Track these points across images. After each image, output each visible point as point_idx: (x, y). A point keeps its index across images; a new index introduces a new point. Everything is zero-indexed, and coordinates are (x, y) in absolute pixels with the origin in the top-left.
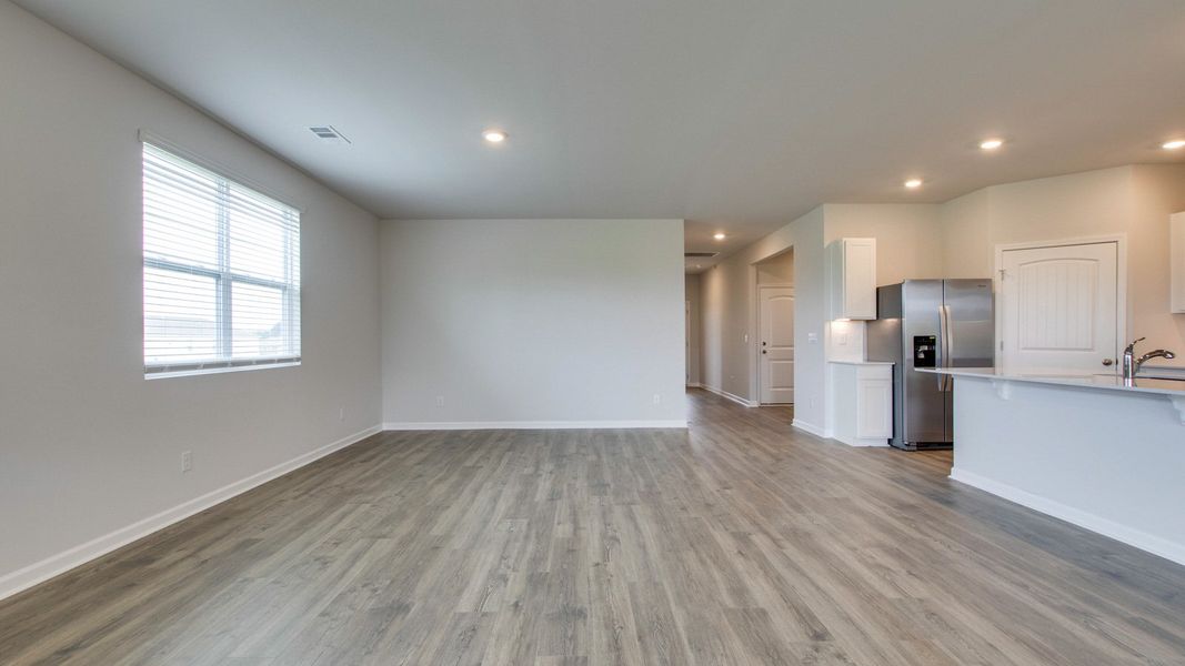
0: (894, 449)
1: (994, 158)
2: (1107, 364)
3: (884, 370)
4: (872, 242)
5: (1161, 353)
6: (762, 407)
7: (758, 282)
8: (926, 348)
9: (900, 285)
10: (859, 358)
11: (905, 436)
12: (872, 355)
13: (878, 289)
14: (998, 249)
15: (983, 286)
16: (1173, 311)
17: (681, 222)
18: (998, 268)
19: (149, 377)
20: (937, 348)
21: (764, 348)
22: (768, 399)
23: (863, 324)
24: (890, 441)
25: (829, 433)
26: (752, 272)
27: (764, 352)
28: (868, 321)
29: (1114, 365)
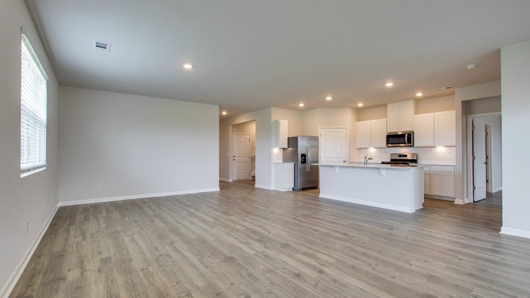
0: (294, 191)
1: (329, 102)
2: (344, 162)
3: (291, 165)
4: (287, 122)
5: (371, 159)
6: (234, 181)
7: (233, 132)
8: (304, 158)
9: (297, 137)
10: (281, 161)
11: (299, 186)
12: (285, 160)
13: (288, 138)
14: (320, 127)
15: (316, 139)
16: (356, 147)
17: (218, 107)
18: (320, 133)
19: (23, 175)
20: (307, 157)
21: (234, 158)
22: (235, 179)
23: (282, 150)
24: (293, 189)
25: (273, 188)
26: (231, 127)
27: (234, 160)
28: (284, 149)
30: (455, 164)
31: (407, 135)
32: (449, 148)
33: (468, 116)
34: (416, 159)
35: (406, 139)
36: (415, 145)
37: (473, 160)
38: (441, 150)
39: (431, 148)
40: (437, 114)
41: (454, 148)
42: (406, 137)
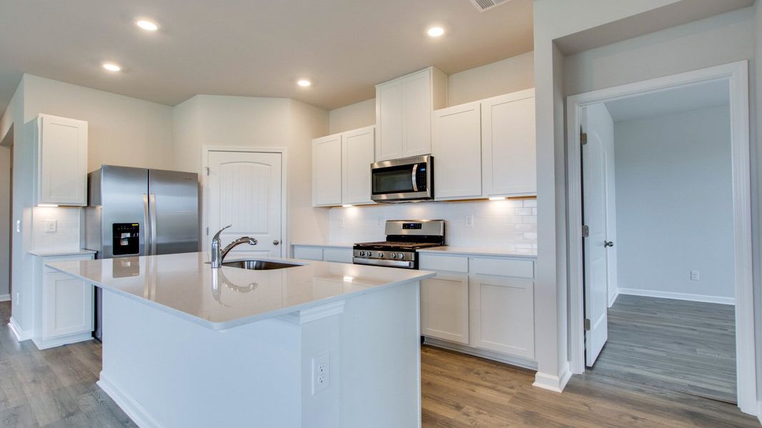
2: (276, 244)
4: (83, 125)
5: (245, 240)
8: (128, 235)
10: (75, 246)
14: (205, 149)
16: (314, 205)
18: (205, 165)
20: (140, 235)
23: (78, 211)
24: (93, 333)
29: (279, 244)
30: (535, 253)
31: (415, 168)
32: (519, 203)
33: (569, 99)
34: (441, 234)
35: (414, 178)
36: (438, 196)
37: (583, 239)
38: (500, 207)
39: (476, 204)
40: (487, 102)
41: (533, 203)
42: (414, 173)
